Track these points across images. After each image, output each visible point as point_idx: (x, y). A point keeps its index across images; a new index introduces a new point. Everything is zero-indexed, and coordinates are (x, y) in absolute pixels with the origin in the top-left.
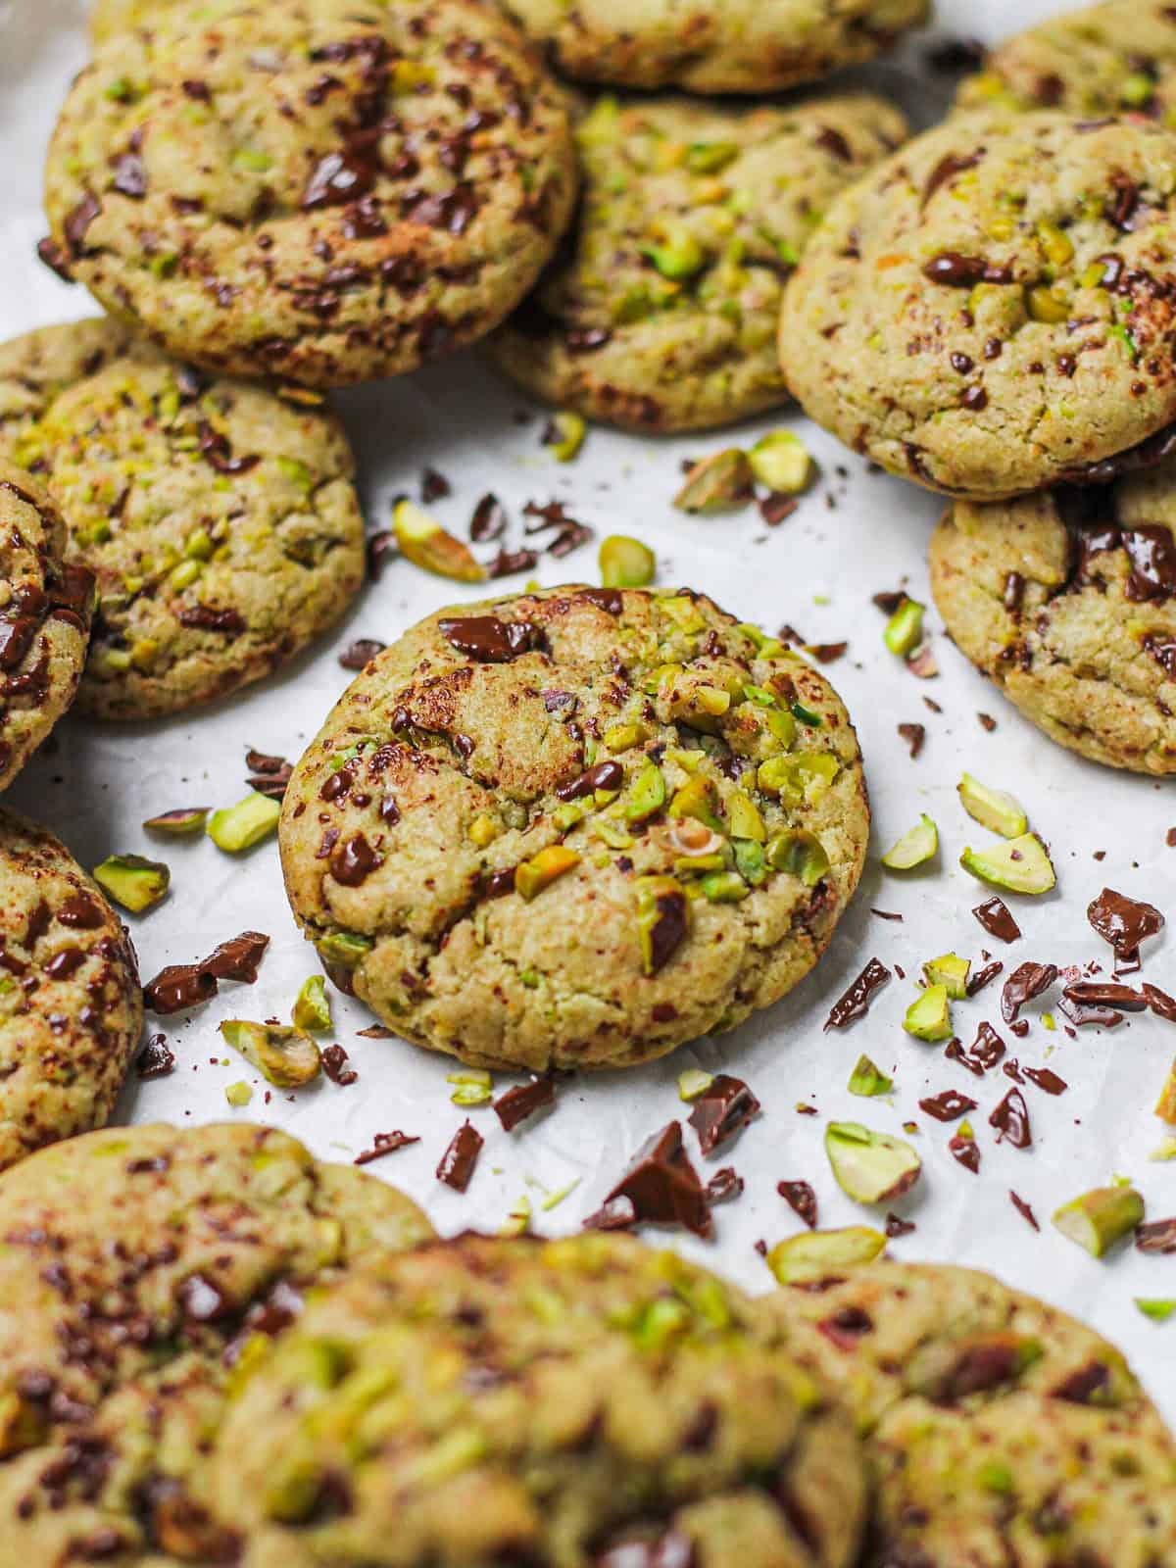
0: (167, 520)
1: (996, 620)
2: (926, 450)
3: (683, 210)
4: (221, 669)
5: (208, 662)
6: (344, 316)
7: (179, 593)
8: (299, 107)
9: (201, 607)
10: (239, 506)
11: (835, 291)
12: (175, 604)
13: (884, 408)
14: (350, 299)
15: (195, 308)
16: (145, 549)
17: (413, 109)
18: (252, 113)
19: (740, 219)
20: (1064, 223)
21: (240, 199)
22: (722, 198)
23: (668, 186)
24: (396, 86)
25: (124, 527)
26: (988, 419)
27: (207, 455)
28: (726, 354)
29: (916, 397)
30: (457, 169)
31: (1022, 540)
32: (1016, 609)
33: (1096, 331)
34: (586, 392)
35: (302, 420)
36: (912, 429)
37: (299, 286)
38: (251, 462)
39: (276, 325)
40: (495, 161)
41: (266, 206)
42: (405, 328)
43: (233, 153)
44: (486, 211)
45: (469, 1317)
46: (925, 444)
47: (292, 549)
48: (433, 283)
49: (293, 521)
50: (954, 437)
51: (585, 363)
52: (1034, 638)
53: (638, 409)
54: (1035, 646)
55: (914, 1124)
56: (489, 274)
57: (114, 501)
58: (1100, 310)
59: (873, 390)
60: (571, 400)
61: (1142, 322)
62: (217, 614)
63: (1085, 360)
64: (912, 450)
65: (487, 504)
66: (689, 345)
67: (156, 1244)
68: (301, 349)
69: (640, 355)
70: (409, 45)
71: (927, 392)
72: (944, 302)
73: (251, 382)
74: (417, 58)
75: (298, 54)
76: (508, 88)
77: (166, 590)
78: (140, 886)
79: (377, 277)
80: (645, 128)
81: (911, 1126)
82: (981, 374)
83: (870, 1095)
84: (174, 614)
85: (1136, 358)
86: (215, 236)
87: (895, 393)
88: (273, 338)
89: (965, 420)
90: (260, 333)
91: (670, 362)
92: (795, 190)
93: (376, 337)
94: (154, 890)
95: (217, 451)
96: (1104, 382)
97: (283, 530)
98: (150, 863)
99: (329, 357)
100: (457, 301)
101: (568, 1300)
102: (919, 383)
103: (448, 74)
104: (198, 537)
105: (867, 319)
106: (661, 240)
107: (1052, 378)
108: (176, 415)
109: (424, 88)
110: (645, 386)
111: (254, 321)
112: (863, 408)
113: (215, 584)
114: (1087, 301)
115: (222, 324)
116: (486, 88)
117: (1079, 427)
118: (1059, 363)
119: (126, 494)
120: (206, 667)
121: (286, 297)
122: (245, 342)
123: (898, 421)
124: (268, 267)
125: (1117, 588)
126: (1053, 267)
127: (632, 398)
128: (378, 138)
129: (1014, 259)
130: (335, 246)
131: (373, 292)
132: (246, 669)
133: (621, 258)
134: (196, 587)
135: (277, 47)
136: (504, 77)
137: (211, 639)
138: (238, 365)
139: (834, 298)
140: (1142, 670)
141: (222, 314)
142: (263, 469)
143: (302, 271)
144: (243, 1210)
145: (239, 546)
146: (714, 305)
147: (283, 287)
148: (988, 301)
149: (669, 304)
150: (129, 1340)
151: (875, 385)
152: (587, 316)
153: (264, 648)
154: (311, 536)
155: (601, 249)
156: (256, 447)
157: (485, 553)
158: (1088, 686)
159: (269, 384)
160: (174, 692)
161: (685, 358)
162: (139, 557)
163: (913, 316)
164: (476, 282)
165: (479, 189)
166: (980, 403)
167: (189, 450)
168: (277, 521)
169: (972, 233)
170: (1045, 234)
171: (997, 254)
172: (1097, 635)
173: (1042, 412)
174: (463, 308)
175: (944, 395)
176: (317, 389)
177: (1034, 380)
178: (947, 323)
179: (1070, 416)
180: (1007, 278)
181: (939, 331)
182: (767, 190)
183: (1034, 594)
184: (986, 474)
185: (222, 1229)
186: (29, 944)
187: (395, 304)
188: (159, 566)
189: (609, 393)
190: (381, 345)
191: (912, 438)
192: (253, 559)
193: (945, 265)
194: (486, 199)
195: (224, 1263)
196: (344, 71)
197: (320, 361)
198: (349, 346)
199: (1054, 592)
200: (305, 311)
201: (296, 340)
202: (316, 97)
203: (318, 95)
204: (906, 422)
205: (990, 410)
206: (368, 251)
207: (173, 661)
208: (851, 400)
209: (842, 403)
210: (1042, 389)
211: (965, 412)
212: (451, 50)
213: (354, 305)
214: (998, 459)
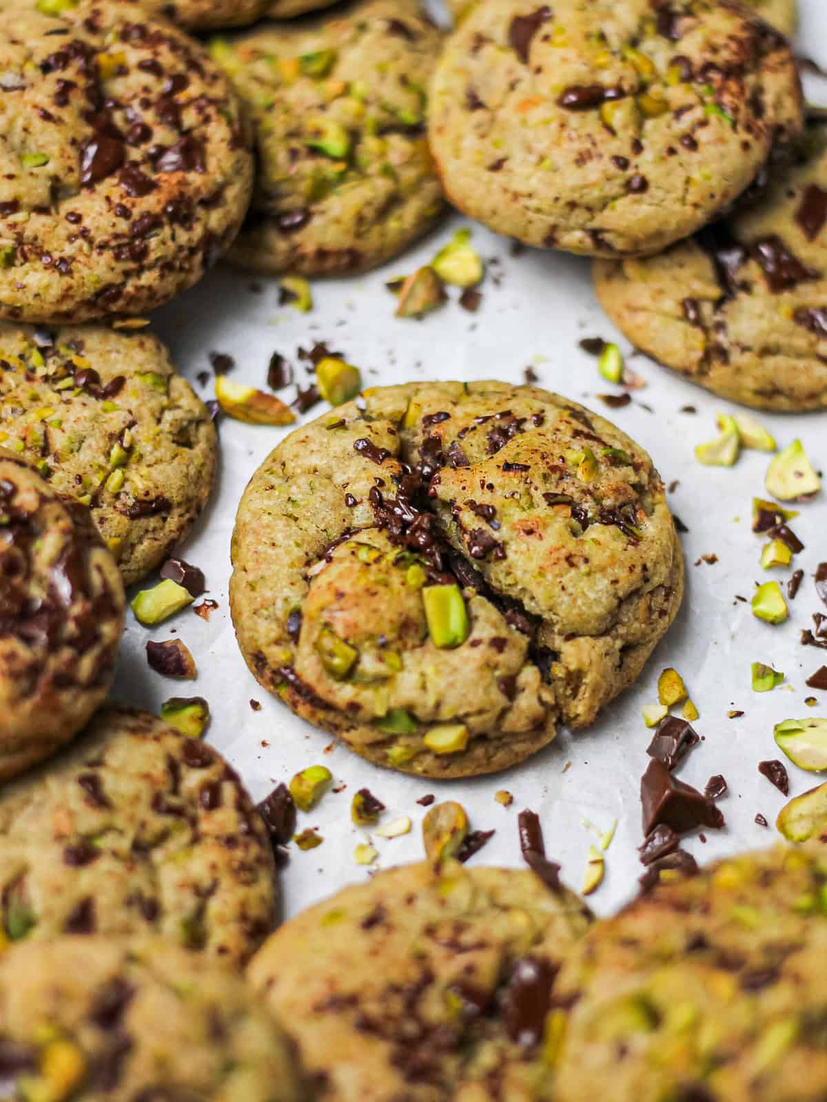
0: (84, 445)
1: (686, 335)
2: (607, 231)
3: (323, 107)
4: (166, 541)
5: (156, 539)
6: (152, 256)
7: (117, 496)
8: (53, 110)
9: (138, 501)
10: (130, 418)
11: (483, 136)
12: (118, 504)
13: (567, 210)
14: (153, 242)
15: (45, 281)
16: (81, 472)
17: (118, 88)
18: (20, 123)
19: (365, 102)
20: (634, 43)
21: (39, 191)
22: (346, 91)
23: (301, 93)
24: (103, 73)
25: (57, 460)
26: (652, 197)
27: (87, 389)
28: (393, 202)
29: (594, 194)
30: (176, 124)
31: (686, 273)
32: (698, 322)
33: (698, 113)
34: (303, 257)
35: (135, 340)
36: (592, 218)
37: (113, 243)
38: (119, 384)
39: (109, 277)
40: (201, 110)
41: (58, 191)
42: (192, 251)
43: (20, 158)
44: (210, 147)
45: (698, 944)
46: (606, 226)
47: (176, 438)
48: (200, 212)
49: (168, 416)
50: (629, 216)
51: (298, 238)
52: (721, 338)
53: (345, 260)
54: (726, 345)
55: (814, 699)
56: (231, 193)
57: (41, 443)
58: (691, 98)
59: (557, 199)
60: (292, 266)
61: (727, 99)
62: (151, 502)
63: (702, 135)
64: (595, 234)
65: (277, 362)
66: (369, 203)
67: (414, 974)
68: (129, 288)
69: (337, 221)
70: (94, 41)
71: (602, 190)
72: (587, 122)
73: (92, 324)
74: (105, 49)
75: (31, 72)
76: (180, 53)
77: (107, 496)
78: (193, 719)
79: (165, 219)
80: (257, 55)
81: (811, 700)
82: (637, 167)
83: (772, 688)
84: (122, 513)
85: (734, 126)
86: (36, 225)
87: (576, 196)
88: (109, 286)
89: (636, 202)
90: (99, 286)
91: (360, 219)
92: (393, 71)
93: (177, 264)
94: (202, 719)
95: (91, 384)
96: (722, 148)
97: (165, 426)
98: (188, 699)
99: (150, 288)
100: (220, 220)
101: (756, 906)
102: (594, 185)
103: (134, 55)
104: (116, 452)
105: (529, 150)
106: (318, 133)
107: (684, 154)
108: (45, 365)
109: (122, 71)
110: (346, 242)
111: (93, 279)
112: (550, 214)
113: (139, 481)
114: (678, 94)
115: (70, 288)
116: (167, 58)
117: (716, 184)
118: (683, 144)
119: (46, 436)
120: (156, 543)
121: (108, 255)
122: (88, 296)
123: (580, 216)
124: (84, 234)
125: (761, 287)
126: (646, 76)
127: (339, 253)
128: (110, 116)
129: (621, 78)
130: (129, 205)
131: (167, 231)
132: (179, 536)
133: (294, 154)
134: (127, 487)
135: (15, 69)
136: (174, 47)
137: (152, 522)
138: (84, 314)
139: (487, 142)
140: (801, 339)
141: (66, 280)
142: (130, 385)
143: (111, 230)
144: (459, 928)
145: (144, 447)
146: (374, 168)
147: (103, 247)
148: (619, 114)
149: (342, 178)
150: (439, 1049)
151: (557, 195)
152: (286, 203)
153: (187, 516)
154: (185, 423)
155: (278, 153)
156: (117, 370)
157: (287, 396)
158: (771, 362)
159: (105, 322)
160: (139, 570)
161: (369, 213)
162: (79, 479)
163: (571, 139)
164: (226, 203)
165: (196, 133)
166: (644, 186)
167: (69, 389)
168: (159, 421)
169: (584, 69)
170: (631, 55)
171: (607, 78)
172: (764, 324)
173: (688, 181)
174: (224, 223)
175: (614, 188)
176: (142, 315)
177: (673, 160)
178: (598, 138)
179: (708, 178)
180: (621, 94)
181: (594, 144)
182: (373, 76)
183: (707, 309)
184: (659, 234)
185: (455, 946)
186: (175, 791)
187: (183, 237)
188: (97, 481)
189: (322, 254)
190: (181, 269)
191: (596, 224)
192: (158, 454)
193: (572, 98)
194: (205, 139)
195: (470, 969)
196: (69, 74)
197: (145, 293)
198: (162, 277)
199: (718, 304)
200: (126, 259)
201: (124, 284)
202: (62, 99)
203: (62, 98)
204: (587, 215)
205: (652, 190)
206: (151, 203)
207: (133, 546)
208: (538, 211)
209: (531, 215)
210: (681, 165)
211: (631, 197)
212: (124, 36)
213: (158, 245)
214: (666, 222)
